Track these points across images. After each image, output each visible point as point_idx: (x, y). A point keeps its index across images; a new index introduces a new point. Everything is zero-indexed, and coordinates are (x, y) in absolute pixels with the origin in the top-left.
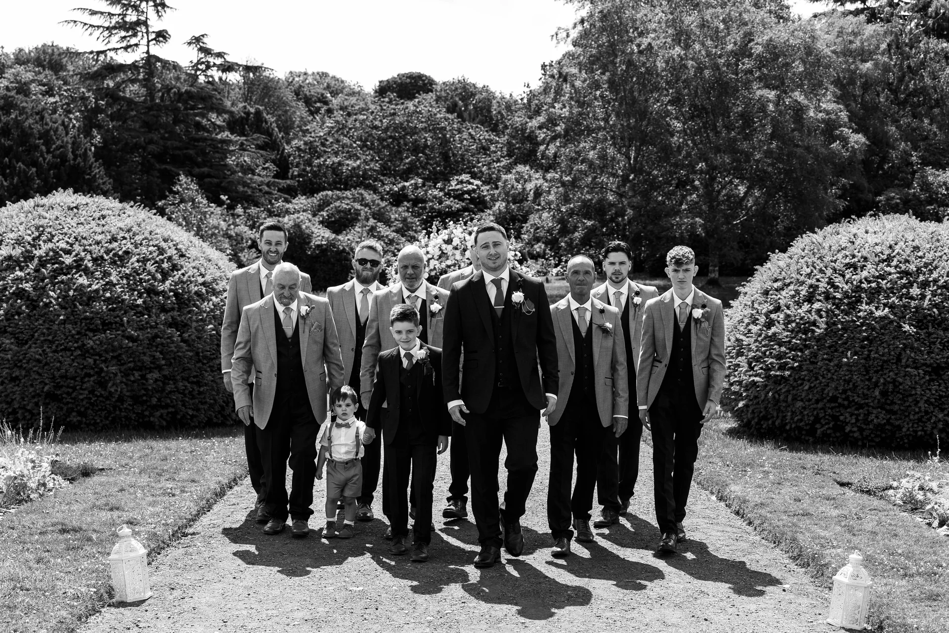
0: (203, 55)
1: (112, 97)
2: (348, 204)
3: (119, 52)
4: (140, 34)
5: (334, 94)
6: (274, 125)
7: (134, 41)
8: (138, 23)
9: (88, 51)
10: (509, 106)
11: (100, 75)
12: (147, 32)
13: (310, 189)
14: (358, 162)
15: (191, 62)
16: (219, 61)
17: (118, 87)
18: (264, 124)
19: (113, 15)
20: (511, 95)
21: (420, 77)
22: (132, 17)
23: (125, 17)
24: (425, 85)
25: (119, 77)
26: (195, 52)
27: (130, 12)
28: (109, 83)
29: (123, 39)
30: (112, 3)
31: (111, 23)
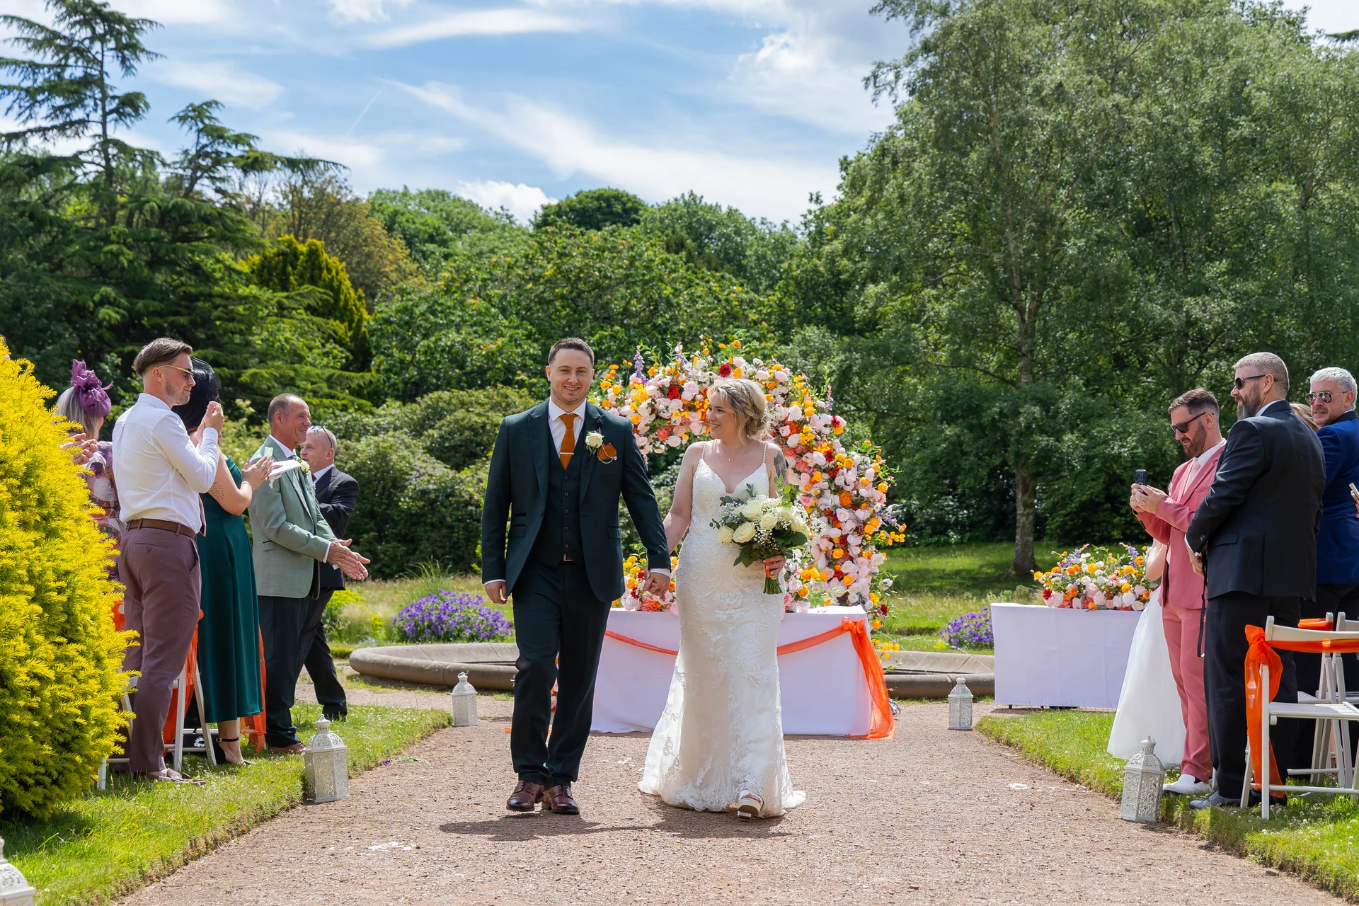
0: (204, 141)
1: (32, 217)
2: (479, 415)
3: (50, 134)
4: (90, 102)
5: (459, 229)
6: (344, 276)
7: (78, 114)
8: (87, 81)
10: (781, 246)
11: (10, 177)
12: (103, 100)
13: (409, 394)
14: (500, 342)
15: (186, 152)
16: (236, 151)
17: (46, 202)
18: (325, 273)
19: (39, 66)
20: (784, 226)
21: (618, 197)
22: (75, 70)
23: (63, 71)
24: (626, 211)
25: (46, 182)
26: (193, 136)
27: (71, 61)
28: (30, 193)
29: (57, 110)
30: (38, 45)
31: (35, 81)
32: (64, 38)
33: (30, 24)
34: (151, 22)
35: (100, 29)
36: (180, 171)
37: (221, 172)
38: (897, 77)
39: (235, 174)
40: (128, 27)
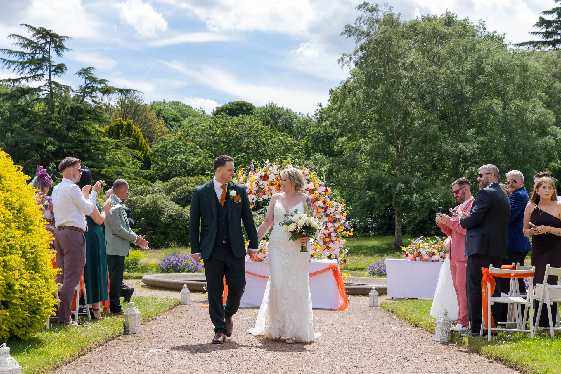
0: (88, 82)
1: (23, 111)
2: (192, 186)
3: (29, 79)
4: (45, 67)
5: (184, 116)
6: (141, 133)
7: (40, 72)
8: (43, 59)
9: (7, 79)
10: (306, 122)
11: (14, 96)
12: (50, 66)
13: (165, 178)
14: (200, 159)
15: (81, 86)
16: (100, 86)
17: (28, 105)
18: (133, 133)
19: (25, 54)
20: (308, 115)
21: (245, 104)
22: (39, 55)
23: (35, 55)
24: (248, 109)
25: (28, 97)
26: (84, 80)
27: (38, 52)
28: (22, 102)
29: (32, 70)
30: (25, 46)
31: (24, 59)
32: (35, 43)
33: (22, 38)
34: (68, 37)
35: (49, 40)
36: (79, 94)
37: (94, 94)
38: (351, 59)
39: (100, 95)
40: (59, 39)
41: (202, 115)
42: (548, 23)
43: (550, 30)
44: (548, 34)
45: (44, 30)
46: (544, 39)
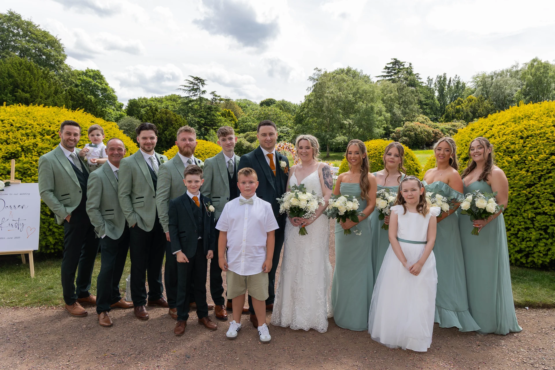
0: (214, 97)
1: (191, 108)
2: (253, 135)
3: (192, 96)
4: (198, 92)
5: (249, 105)
6: (233, 114)
7: (196, 93)
8: (197, 89)
9: (184, 97)
10: (296, 107)
11: (188, 103)
12: (200, 91)
13: (244, 132)
15: (211, 99)
16: (219, 98)
17: (192, 106)
18: (231, 114)
19: (191, 87)
20: (296, 104)
21: (272, 100)
22: (196, 87)
23: (194, 87)
24: (273, 102)
25: (193, 103)
26: (212, 96)
28: (190, 105)
29: (193, 93)
30: (190, 84)
31: (190, 89)
32: (194, 82)
33: (189, 81)
34: (206, 80)
35: (199, 81)
36: (211, 101)
37: (216, 101)
38: (311, 89)
39: (218, 101)
40: (203, 81)
41: (255, 104)
42: (389, 68)
43: (389, 71)
44: (388, 72)
45: (197, 78)
46: (387, 74)
